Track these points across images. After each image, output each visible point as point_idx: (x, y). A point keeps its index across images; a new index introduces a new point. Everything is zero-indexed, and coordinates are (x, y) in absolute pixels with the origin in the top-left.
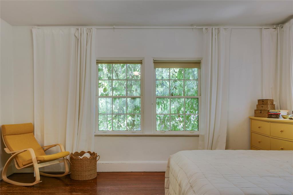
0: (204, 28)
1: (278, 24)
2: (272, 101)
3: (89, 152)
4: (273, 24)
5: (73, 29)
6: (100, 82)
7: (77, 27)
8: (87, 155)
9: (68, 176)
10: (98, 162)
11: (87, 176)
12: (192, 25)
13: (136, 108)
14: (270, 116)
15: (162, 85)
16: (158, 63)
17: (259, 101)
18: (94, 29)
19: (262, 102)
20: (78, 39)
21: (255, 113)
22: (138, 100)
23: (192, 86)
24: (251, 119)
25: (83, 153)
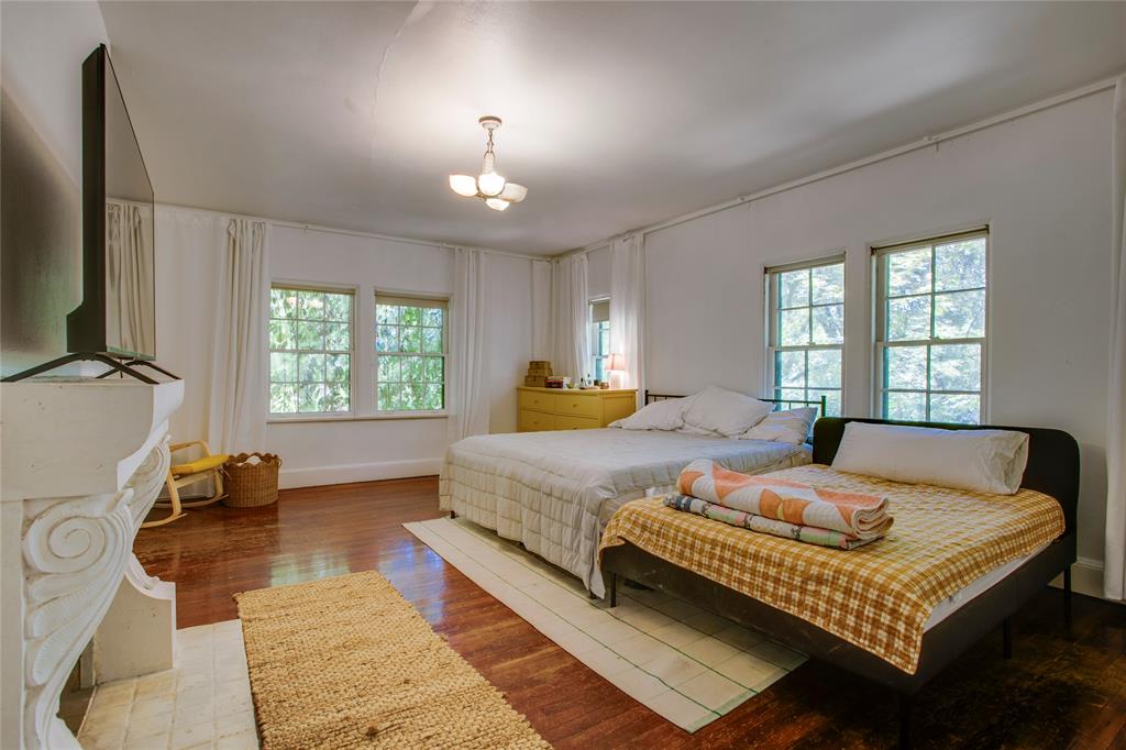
0: (456, 248)
1: (553, 256)
2: (549, 363)
3: (256, 454)
4: (545, 256)
5: (224, 220)
6: (271, 322)
7: (233, 216)
8: (254, 461)
9: (221, 503)
10: (280, 471)
11: (264, 497)
12: (438, 241)
13: (338, 372)
14: (550, 385)
15: (386, 333)
16: (382, 297)
17: (531, 363)
18: (269, 225)
19: (536, 366)
20: (234, 242)
21: (526, 381)
22: (343, 358)
23: (433, 336)
24: (518, 389)
25: (243, 457)
